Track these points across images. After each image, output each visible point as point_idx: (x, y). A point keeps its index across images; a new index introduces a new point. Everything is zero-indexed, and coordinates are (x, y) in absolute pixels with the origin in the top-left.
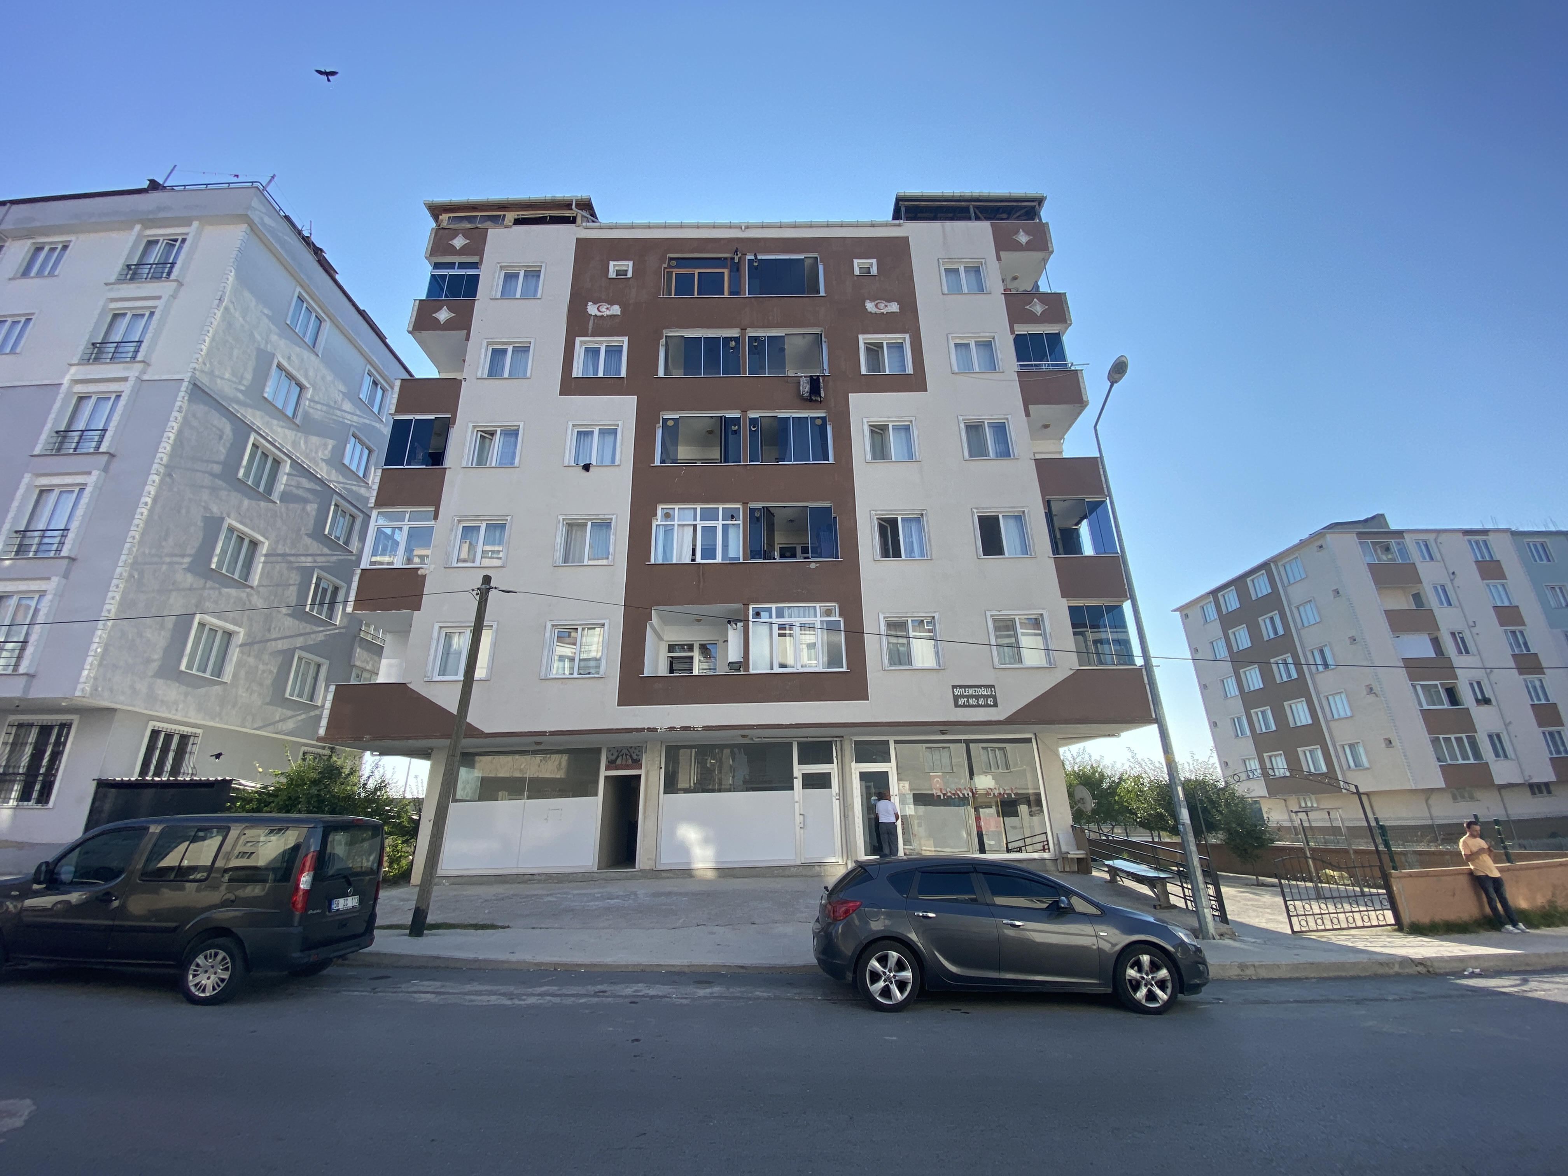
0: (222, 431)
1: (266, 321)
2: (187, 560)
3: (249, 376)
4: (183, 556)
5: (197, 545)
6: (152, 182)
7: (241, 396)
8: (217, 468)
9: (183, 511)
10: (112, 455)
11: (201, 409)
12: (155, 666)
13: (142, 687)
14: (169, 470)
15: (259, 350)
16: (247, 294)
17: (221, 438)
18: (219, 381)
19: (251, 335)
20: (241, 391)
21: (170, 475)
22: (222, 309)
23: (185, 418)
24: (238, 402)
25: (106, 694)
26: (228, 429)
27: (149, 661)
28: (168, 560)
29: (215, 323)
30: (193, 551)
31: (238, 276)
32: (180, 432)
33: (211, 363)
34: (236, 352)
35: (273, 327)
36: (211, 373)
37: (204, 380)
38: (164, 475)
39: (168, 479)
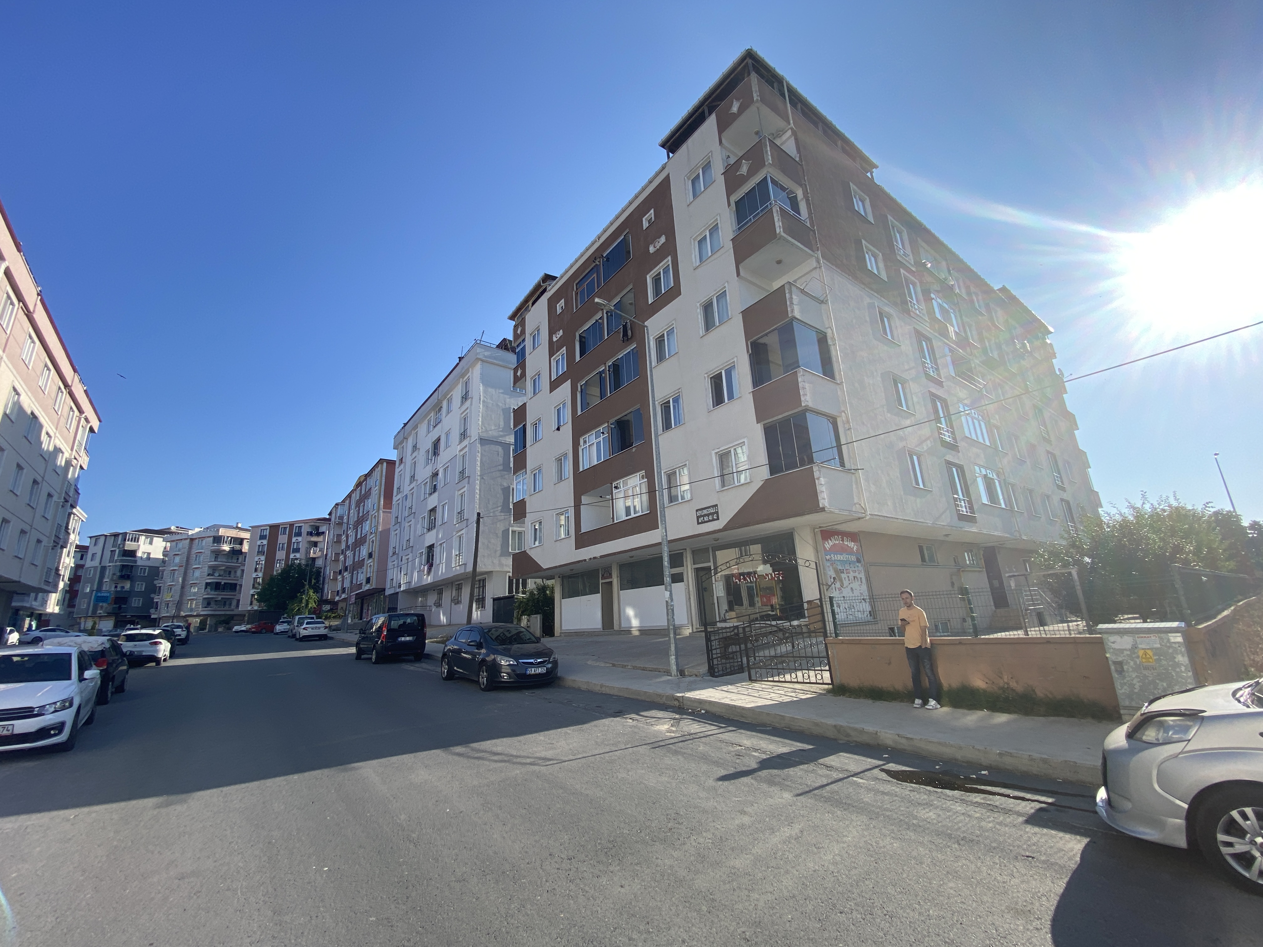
0: (498, 452)
1: (502, 395)
2: (500, 508)
3: (502, 423)
4: (498, 507)
5: (502, 501)
6: (459, 358)
7: (501, 433)
8: (501, 468)
9: (492, 490)
10: (469, 477)
11: (487, 447)
12: (499, 553)
13: (496, 561)
14: (482, 476)
15: (503, 410)
16: (490, 390)
17: (498, 454)
18: (490, 432)
19: (497, 405)
20: (500, 431)
21: (483, 478)
22: (481, 402)
23: (481, 454)
24: (501, 436)
25: (483, 567)
26: (500, 449)
27: (496, 551)
28: (492, 511)
29: (481, 410)
30: (501, 504)
31: (483, 385)
32: (481, 460)
33: (485, 427)
34: (493, 416)
35: (506, 396)
36: (486, 431)
37: (484, 435)
38: (481, 479)
39: (482, 480)
